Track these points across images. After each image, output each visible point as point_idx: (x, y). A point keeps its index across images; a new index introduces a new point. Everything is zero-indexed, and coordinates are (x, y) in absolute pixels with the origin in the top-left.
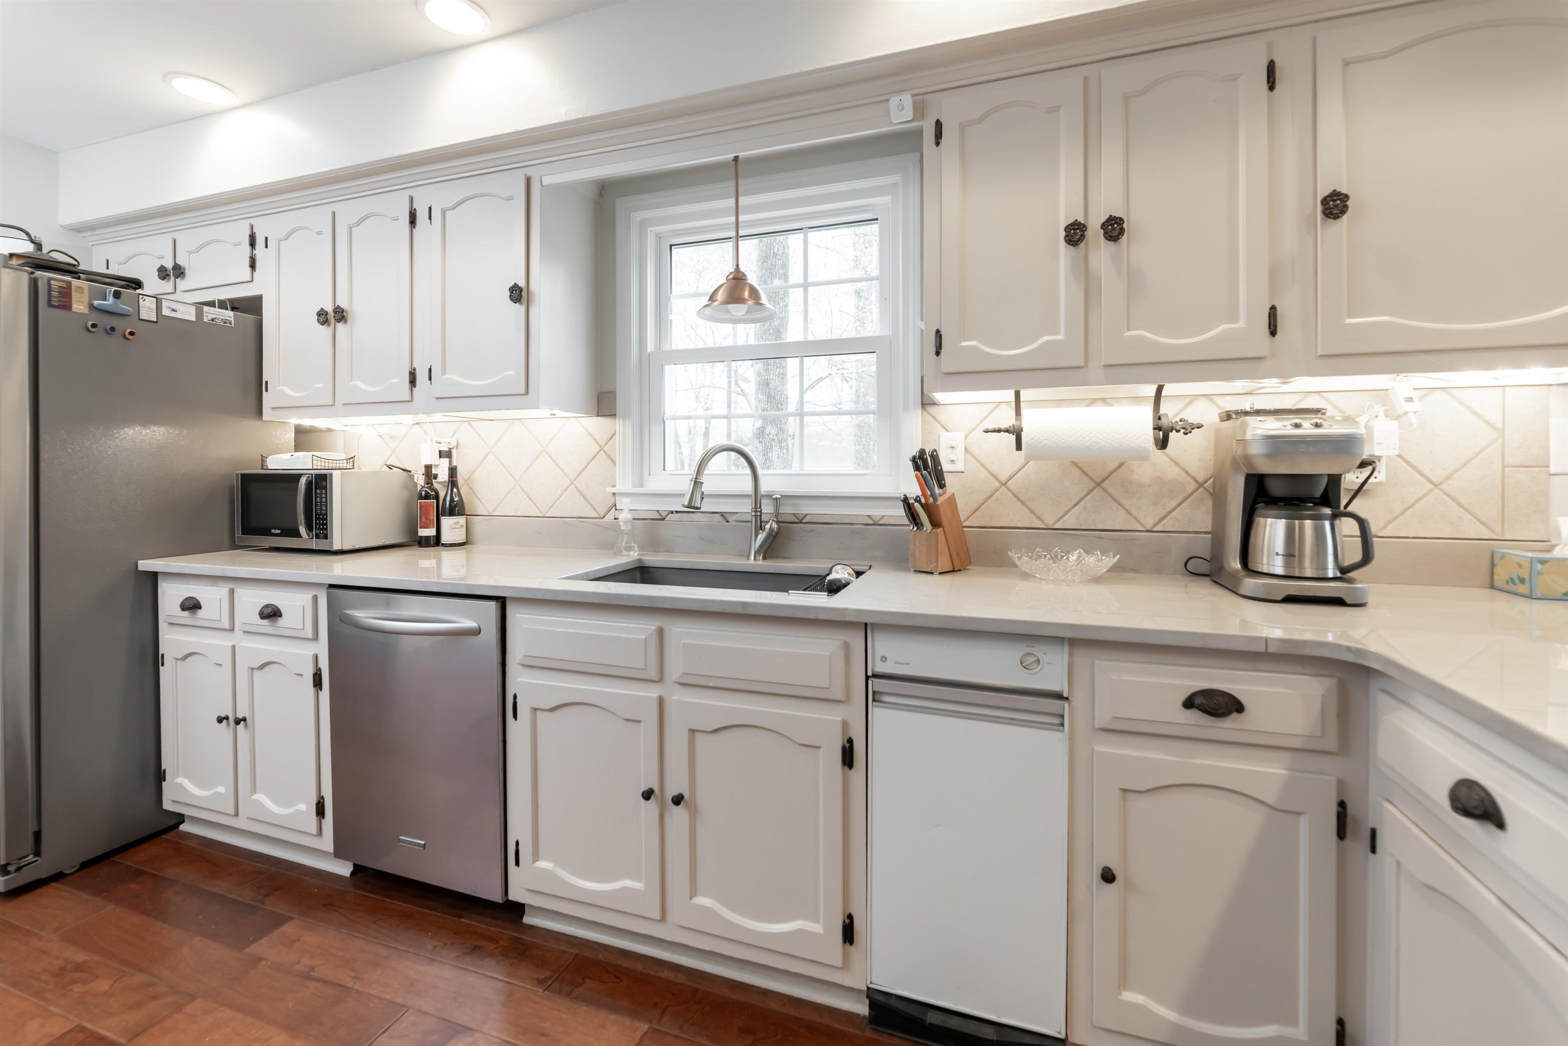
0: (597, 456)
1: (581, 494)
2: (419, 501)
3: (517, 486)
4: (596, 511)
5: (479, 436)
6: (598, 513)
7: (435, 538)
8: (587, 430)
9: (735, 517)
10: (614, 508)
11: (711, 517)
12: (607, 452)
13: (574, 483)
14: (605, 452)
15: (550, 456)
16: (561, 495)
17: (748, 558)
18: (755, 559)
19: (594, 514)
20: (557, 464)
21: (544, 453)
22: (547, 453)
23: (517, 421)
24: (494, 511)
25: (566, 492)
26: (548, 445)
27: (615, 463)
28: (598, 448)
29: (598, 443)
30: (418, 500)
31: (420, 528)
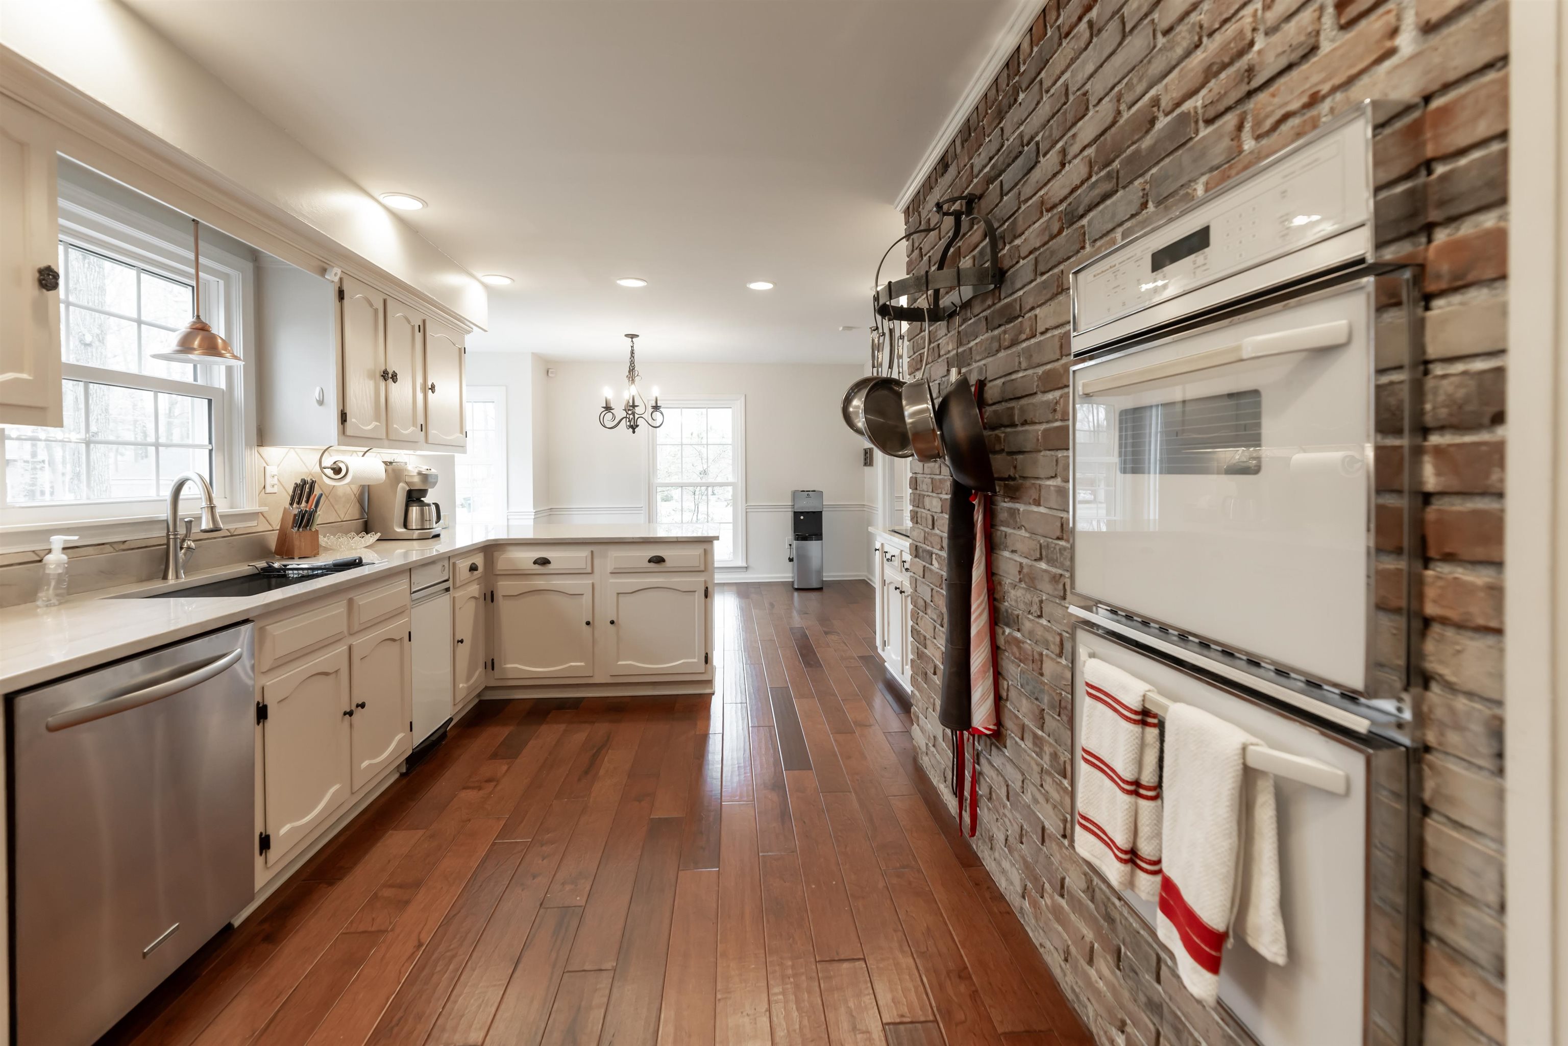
9: (123, 546)
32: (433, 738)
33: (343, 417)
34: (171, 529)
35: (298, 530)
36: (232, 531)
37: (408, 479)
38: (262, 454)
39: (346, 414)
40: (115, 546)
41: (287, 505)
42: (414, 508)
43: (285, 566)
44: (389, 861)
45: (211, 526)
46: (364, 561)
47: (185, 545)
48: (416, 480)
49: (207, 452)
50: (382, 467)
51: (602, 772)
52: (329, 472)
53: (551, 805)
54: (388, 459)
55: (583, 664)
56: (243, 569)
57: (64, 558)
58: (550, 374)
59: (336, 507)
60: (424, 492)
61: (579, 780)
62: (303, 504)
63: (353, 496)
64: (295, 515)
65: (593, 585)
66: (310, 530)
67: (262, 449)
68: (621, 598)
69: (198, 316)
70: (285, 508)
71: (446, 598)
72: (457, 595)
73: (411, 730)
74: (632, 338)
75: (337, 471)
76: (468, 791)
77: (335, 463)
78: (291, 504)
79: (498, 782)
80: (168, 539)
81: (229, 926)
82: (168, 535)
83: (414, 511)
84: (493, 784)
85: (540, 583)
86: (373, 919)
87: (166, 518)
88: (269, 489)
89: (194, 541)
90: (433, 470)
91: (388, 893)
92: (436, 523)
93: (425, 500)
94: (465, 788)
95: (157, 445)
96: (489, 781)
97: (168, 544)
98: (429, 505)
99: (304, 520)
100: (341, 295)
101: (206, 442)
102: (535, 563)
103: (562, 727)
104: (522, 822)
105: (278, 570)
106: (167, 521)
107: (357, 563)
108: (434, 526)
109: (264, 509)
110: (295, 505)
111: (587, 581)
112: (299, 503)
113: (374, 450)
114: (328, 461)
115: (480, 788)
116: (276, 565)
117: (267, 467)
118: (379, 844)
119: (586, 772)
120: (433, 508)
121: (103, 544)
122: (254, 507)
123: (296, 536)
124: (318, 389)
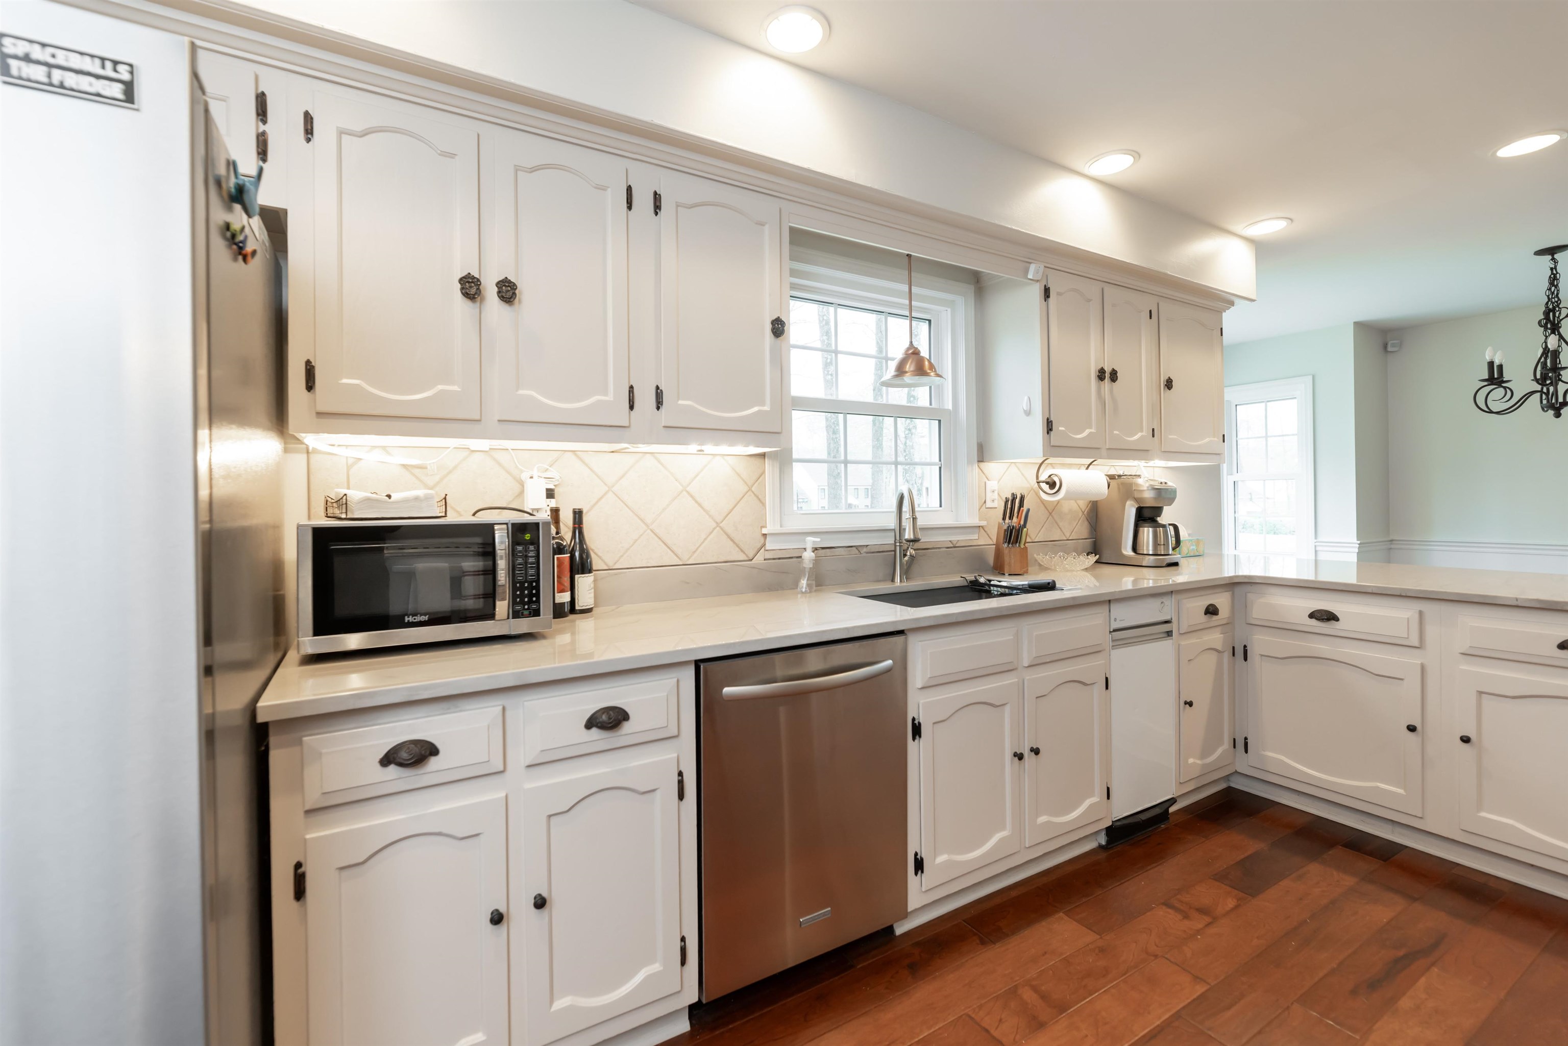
0: (746, 496)
1: (729, 537)
2: (556, 556)
3: (649, 531)
4: (744, 553)
5: (591, 469)
6: (747, 556)
7: (569, 604)
8: (733, 469)
9: (865, 550)
10: (763, 549)
11: (850, 551)
12: (755, 493)
13: (721, 525)
14: (753, 492)
15: (692, 496)
16: (705, 539)
17: (893, 580)
18: (901, 581)
19: (743, 557)
20: (700, 505)
21: (684, 493)
22: (688, 493)
23: (648, 455)
24: (615, 563)
25: (712, 536)
26: (690, 484)
27: (763, 504)
28: (746, 489)
29: (748, 485)
30: (554, 554)
31: (558, 593)
32: (1144, 817)
33: (1049, 426)
34: (898, 538)
35: (1008, 546)
36: (955, 543)
37: (1137, 495)
38: (983, 470)
39: (1051, 422)
40: (860, 549)
41: (1001, 521)
42: (1146, 529)
43: (990, 581)
44: (1046, 953)
45: (912, 537)
46: (1057, 586)
47: (908, 554)
48: (1148, 497)
49: (937, 468)
50: (1104, 481)
51: (1405, 1003)
52: (1045, 487)
53: (1288, 1008)
54: (1112, 472)
55: (1401, 791)
56: (955, 580)
57: (813, 554)
58: (1389, 349)
59: (1061, 524)
60: (1158, 510)
61: (1354, 992)
62: (1015, 519)
63: (1081, 514)
64: (1005, 530)
65: (1423, 668)
66: (1019, 546)
67: (982, 465)
68: (1486, 701)
69: (911, 342)
70: (999, 523)
71: (1168, 644)
72: (1183, 643)
73: (1108, 798)
74: (1553, 255)
75: (1052, 485)
76: (1169, 910)
77: (1050, 476)
78: (1004, 519)
79: (1215, 919)
80: (895, 546)
81: (890, 929)
82: (895, 542)
83: (1147, 533)
84: (1207, 919)
85: (1323, 647)
86: (1001, 1020)
87: (894, 528)
88: (989, 504)
89: (915, 550)
90: (1170, 484)
91: (1028, 995)
92: (1174, 549)
93: (1160, 520)
94: (1167, 905)
95: (896, 464)
96: (1202, 911)
97: (895, 551)
98: (1164, 526)
99: (1013, 536)
100: (1047, 293)
101: (937, 460)
102: (1311, 616)
103: (1349, 881)
104: (1229, 1008)
105: (983, 585)
106: (894, 530)
107: (1050, 587)
108: (1171, 552)
109: (983, 523)
110: (1007, 520)
111: (1413, 660)
112: (1011, 518)
113: (1099, 461)
114: (1044, 477)
115: (1186, 917)
116: (982, 580)
117: (987, 482)
118: (1044, 923)
119: (1373, 985)
120: (1171, 530)
121: (851, 547)
122: (975, 521)
123: (1006, 551)
124: (1026, 398)
